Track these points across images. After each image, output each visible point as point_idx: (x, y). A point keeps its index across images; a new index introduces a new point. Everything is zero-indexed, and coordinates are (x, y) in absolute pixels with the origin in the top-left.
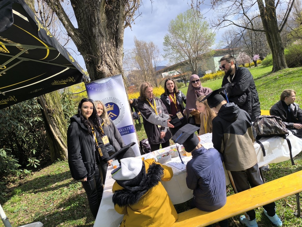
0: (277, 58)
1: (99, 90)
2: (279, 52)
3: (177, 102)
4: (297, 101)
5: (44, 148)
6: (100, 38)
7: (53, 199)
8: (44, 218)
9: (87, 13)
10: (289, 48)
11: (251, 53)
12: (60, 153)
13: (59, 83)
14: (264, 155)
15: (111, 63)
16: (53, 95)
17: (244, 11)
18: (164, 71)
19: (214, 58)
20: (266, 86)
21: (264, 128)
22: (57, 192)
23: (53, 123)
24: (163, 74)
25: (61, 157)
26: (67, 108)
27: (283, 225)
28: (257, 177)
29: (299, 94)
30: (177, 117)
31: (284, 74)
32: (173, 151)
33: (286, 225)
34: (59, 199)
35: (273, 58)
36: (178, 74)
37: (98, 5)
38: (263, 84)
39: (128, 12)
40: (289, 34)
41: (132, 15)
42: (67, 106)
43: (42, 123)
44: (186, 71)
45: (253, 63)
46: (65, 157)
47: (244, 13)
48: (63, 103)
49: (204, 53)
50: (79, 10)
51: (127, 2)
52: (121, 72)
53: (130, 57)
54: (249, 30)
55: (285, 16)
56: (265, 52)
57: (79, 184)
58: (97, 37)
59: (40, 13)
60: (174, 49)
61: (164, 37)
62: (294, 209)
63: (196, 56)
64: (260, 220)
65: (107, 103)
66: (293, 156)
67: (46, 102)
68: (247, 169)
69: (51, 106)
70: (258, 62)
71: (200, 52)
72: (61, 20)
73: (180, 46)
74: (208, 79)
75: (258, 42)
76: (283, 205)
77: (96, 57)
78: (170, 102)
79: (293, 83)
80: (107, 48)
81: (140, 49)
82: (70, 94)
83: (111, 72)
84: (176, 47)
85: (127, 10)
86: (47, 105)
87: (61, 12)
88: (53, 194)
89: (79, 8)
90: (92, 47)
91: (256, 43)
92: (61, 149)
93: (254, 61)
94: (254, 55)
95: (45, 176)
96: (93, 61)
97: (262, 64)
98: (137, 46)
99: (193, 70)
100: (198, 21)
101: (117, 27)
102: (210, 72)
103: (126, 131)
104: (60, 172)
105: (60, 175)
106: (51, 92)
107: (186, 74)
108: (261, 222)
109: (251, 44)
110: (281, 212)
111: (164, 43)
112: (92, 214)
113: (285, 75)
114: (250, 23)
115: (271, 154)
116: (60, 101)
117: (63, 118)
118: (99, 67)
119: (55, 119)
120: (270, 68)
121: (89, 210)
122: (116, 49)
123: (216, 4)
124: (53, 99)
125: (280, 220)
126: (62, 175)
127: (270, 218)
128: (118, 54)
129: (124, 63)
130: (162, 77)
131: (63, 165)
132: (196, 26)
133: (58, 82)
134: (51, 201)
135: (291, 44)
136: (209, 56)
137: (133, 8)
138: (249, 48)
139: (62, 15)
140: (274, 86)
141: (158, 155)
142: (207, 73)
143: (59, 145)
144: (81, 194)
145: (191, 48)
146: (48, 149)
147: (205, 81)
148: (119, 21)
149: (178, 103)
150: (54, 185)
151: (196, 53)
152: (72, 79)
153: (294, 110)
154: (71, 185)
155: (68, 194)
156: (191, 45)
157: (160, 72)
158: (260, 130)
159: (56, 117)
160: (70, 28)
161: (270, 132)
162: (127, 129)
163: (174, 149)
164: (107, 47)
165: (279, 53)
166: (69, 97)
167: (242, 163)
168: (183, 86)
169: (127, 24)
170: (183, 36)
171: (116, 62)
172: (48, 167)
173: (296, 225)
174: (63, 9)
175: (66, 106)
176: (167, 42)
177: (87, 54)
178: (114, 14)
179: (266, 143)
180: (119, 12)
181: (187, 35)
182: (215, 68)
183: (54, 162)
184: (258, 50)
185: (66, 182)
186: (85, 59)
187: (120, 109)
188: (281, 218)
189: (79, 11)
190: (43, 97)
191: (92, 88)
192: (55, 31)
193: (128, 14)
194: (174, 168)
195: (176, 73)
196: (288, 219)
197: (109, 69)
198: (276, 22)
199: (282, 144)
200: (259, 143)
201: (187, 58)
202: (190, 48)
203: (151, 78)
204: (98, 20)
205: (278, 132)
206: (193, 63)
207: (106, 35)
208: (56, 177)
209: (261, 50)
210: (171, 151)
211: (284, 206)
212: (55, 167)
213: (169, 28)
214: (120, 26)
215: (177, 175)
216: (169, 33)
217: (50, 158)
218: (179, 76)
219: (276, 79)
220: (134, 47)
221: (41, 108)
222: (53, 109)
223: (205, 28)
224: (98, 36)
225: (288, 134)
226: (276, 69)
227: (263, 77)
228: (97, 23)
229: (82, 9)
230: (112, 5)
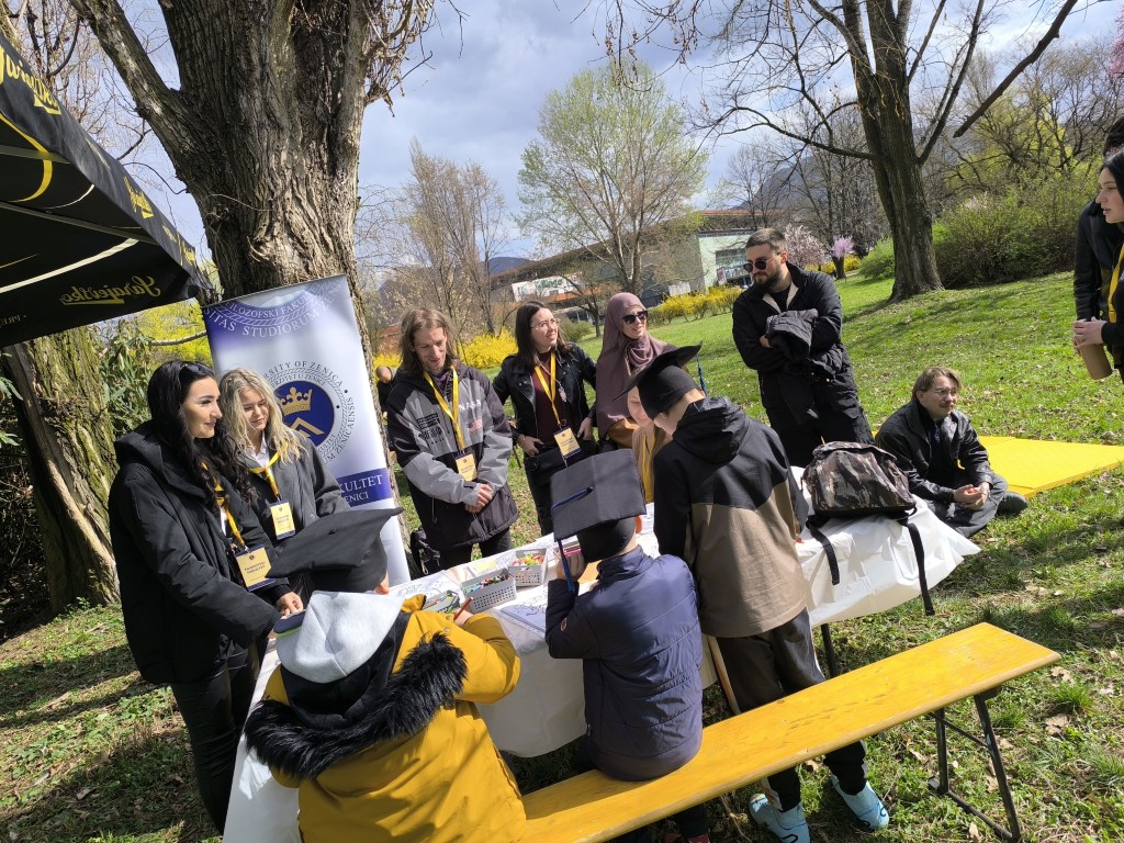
0: (910, 252)
1: (257, 332)
2: (914, 232)
3: (558, 394)
4: (965, 404)
5: (24, 557)
6: (268, 135)
7: (49, 755)
8: (7, 832)
9: (219, 34)
10: (949, 221)
11: (826, 230)
12: (87, 575)
13: (94, 299)
14: (836, 579)
15: (307, 230)
16: (68, 343)
17: (803, 82)
18: (521, 278)
19: (700, 239)
20: (868, 348)
21: (836, 485)
22: (69, 728)
23: (65, 455)
24: (515, 286)
25: (91, 590)
26: (125, 400)
27: (891, 822)
28: (803, 658)
29: (973, 378)
30: (556, 445)
31: (930, 308)
32: (523, 564)
33: (902, 822)
34: (72, 756)
35: (895, 253)
36: (571, 289)
37: (264, 9)
38: (861, 342)
39: (380, 45)
40: (951, 173)
41: (396, 57)
42: (127, 391)
43: (19, 455)
44: (600, 282)
45: (832, 266)
46: (108, 591)
47: (803, 91)
48: (109, 378)
49: (666, 219)
50: (187, 20)
51: (378, 9)
52: (345, 269)
53: (391, 216)
54: (822, 150)
55: (939, 109)
56: (872, 230)
57: (160, 697)
58: (255, 131)
59: (29, 18)
60: (557, 199)
61: (523, 152)
62: (931, 767)
63: (638, 228)
64: (817, 809)
65: (286, 382)
66: (931, 584)
67: (38, 372)
68: (772, 628)
69: (59, 388)
70: (848, 262)
71: (653, 217)
72: (111, 51)
73: (579, 189)
74: (678, 313)
75: (850, 195)
76: (895, 754)
77: (250, 203)
78: (534, 393)
79: (957, 341)
80: (293, 174)
81: (432, 190)
82: (142, 346)
83: (307, 267)
84: (568, 190)
85: (377, 38)
86: (42, 383)
87: (113, 22)
88: (50, 738)
89: (187, 14)
90: (233, 166)
91: (842, 195)
92: (94, 559)
93: (834, 259)
94: (835, 238)
95: (20, 666)
96: (237, 220)
97: (862, 273)
98: (420, 178)
99: (626, 278)
100: (646, 102)
101: (335, 96)
102: (686, 288)
103: (358, 491)
104: (86, 651)
105: (86, 661)
106: (61, 331)
107: (598, 291)
108: (819, 813)
109: (826, 198)
110: (887, 779)
111: (522, 173)
112: (205, 810)
113: (931, 314)
114: (824, 126)
115: (858, 578)
116: (97, 369)
117: (106, 436)
118: (258, 244)
119: (75, 440)
120: (885, 288)
121: (193, 796)
122: (331, 181)
123: (691, 45)
124: (67, 360)
125: (882, 806)
126: (91, 661)
127: (847, 798)
128: (336, 200)
129: (363, 236)
130: (513, 300)
131: (99, 625)
132: (638, 120)
133: (89, 294)
134: (39, 766)
135: (954, 207)
136: (683, 232)
137: (399, 32)
138: (818, 214)
139: (117, 35)
140: (894, 348)
141: (468, 579)
142: (673, 291)
143: (87, 544)
144: (166, 735)
145: (620, 199)
146: (37, 557)
147: (667, 322)
148: (343, 75)
149: (563, 395)
150: (56, 703)
151: (639, 218)
152: (146, 287)
153: (951, 436)
154: (125, 702)
155: (113, 736)
156: (618, 188)
157: (506, 281)
158: (824, 492)
159: (77, 434)
160: (146, 87)
161: (857, 501)
162: (359, 484)
163: (528, 558)
164: (293, 170)
165: (917, 238)
166: (138, 354)
167: (754, 607)
168: (588, 336)
169: (376, 90)
170: (592, 154)
171: (329, 229)
172: (34, 632)
173: (931, 822)
174: (122, 12)
175: (123, 389)
176: (533, 170)
177: (214, 189)
178: (326, 50)
179: (840, 538)
180: (345, 41)
181: (606, 149)
182: (702, 275)
183: (63, 612)
184: (848, 220)
185: (108, 688)
186: (205, 208)
187: (335, 405)
188: (887, 799)
189: (188, 25)
190: (25, 351)
191: (228, 325)
192: (87, 96)
193: (379, 53)
194: (523, 625)
195: (563, 286)
196: (908, 801)
197: (301, 255)
198: (908, 125)
199: (893, 544)
200: (820, 538)
201: (605, 234)
202: (616, 197)
203: (469, 300)
204: (263, 65)
205: (882, 500)
206: (626, 252)
207: (293, 126)
208: (66, 670)
209: (859, 221)
210: (517, 565)
211: (897, 757)
212: (67, 631)
213: (543, 122)
214: (346, 94)
215: (532, 651)
216: (540, 138)
217: (48, 594)
218: (573, 296)
219: (902, 325)
220: (409, 178)
221: (13, 395)
222: (67, 400)
223: (669, 132)
224: (261, 126)
225: (912, 510)
226: (904, 291)
227: (861, 314)
228: (257, 74)
229: (199, 19)
230: (320, 13)
